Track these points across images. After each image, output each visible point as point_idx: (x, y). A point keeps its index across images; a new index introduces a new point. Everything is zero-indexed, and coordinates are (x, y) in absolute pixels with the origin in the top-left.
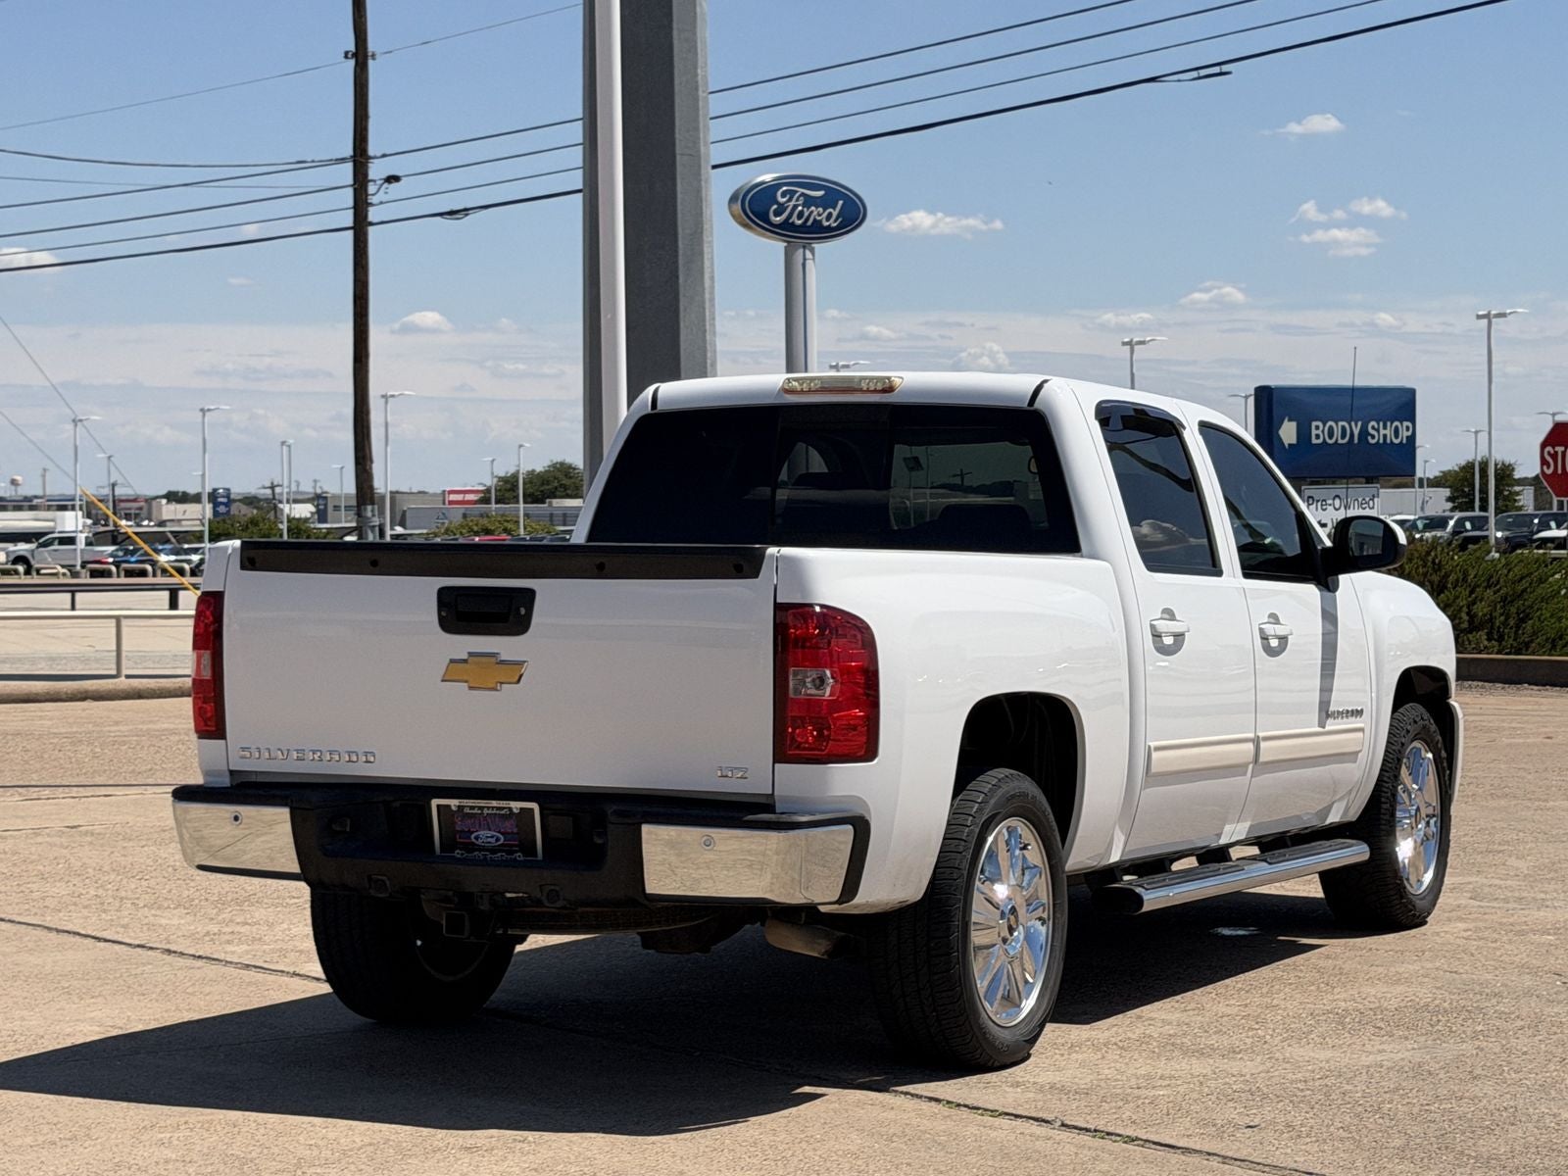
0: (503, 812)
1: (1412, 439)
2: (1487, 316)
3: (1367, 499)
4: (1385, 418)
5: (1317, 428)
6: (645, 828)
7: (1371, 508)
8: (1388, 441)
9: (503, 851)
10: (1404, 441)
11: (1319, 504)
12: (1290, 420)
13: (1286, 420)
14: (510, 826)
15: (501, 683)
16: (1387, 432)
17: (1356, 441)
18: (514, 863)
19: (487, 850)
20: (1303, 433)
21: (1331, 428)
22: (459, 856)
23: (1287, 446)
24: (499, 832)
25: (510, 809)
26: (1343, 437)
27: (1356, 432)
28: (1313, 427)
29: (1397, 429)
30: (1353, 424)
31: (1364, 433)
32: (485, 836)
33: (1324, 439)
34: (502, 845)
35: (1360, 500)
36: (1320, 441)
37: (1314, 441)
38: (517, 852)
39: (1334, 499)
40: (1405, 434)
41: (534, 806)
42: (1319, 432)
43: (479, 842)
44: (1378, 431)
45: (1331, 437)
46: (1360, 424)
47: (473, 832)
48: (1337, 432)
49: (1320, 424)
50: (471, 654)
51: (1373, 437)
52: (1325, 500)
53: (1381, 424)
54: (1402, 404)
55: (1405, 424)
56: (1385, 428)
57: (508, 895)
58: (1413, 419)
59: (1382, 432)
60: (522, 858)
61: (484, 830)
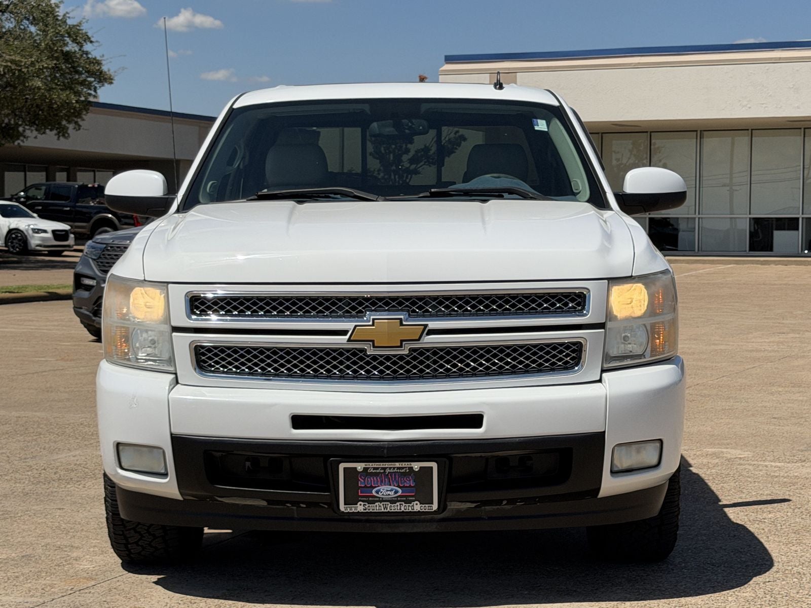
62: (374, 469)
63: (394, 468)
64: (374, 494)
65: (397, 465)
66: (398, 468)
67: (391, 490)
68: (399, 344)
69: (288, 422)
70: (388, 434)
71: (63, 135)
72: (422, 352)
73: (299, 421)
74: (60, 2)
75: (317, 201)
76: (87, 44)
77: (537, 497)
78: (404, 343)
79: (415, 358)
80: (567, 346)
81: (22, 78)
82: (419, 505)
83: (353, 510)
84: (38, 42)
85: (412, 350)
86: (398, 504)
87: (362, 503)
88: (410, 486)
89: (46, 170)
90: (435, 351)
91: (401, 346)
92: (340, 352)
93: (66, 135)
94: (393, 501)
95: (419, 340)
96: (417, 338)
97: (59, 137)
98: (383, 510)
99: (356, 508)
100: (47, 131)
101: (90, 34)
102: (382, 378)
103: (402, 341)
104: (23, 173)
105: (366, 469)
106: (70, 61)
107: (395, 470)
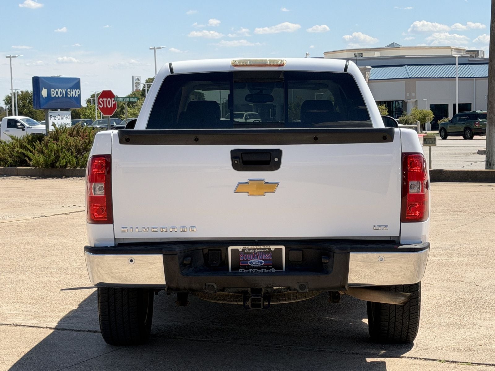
0: (265, 251)
1: (80, 95)
2: (10, 57)
3: (67, 116)
4: (72, 88)
5: (53, 91)
6: (352, 255)
7: (69, 119)
8: (73, 96)
9: (264, 268)
10: (78, 96)
11: (54, 117)
12: (45, 89)
13: (44, 88)
14: (269, 257)
15: (265, 193)
16: (73, 93)
17: (64, 96)
18: (272, 274)
19: (256, 268)
20: (49, 93)
21: (57, 91)
22: (242, 271)
23: (44, 98)
24: (263, 260)
25: (270, 249)
26: (61, 95)
27: (64, 93)
28: (52, 91)
29: (75, 92)
30: (63, 90)
31: (66, 93)
32: (255, 262)
33: (55, 95)
34: (263, 265)
35: (65, 116)
36: (54, 96)
37: (52, 96)
38: (272, 268)
39: (58, 116)
40: (78, 94)
41: (283, 247)
42: (54, 93)
43: (252, 265)
44: (70, 92)
45: (57, 95)
46: (65, 90)
47: (249, 260)
48: (59, 93)
49: (54, 90)
50: (250, 180)
51: (69, 95)
52: (55, 116)
53: (71, 90)
54: (76, 84)
55: (78, 90)
56: (72, 92)
57: (275, 288)
58: (80, 89)
59: (72, 93)
60: (274, 271)
61: (255, 259)
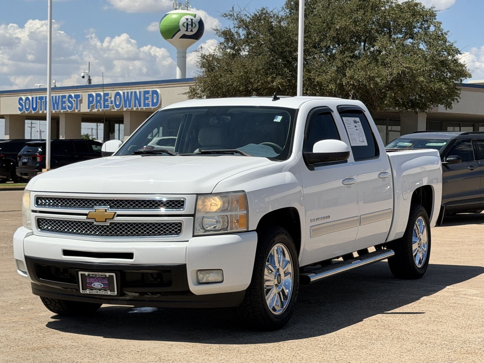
62: (92, 275)
63: (100, 275)
64: (93, 286)
65: (100, 273)
66: (101, 275)
67: (99, 285)
68: (105, 221)
69: (61, 253)
70: (99, 260)
71: (449, 107)
72: (116, 224)
73: (66, 252)
74: (447, 32)
75: (156, 155)
76: (457, 55)
77: (163, 292)
78: (107, 220)
79: (113, 227)
80: (176, 224)
81: (413, 76)
82: (110, 292)
83: (85, 293)
84: (426, 55)
85: (111, 223)
86: (102, 291)
87: (89, 290)
88: (106, 284)
89: (473, 126)
90: (121, 224)
91: (106, 221)
92: (81, 223)
93: (451, 107)
94: (100, 290)
95: (113, 219)
96: (112, 218)
97: (446, 108)
98: (96, 294)
99: (86, 292)
100: (439, 105)
101: (459, 50)
102: (101, 235)
103: (106, 219)
104: (459, 128)
105: (89, 275)
106: (445, 65)
107: (100, 276)
